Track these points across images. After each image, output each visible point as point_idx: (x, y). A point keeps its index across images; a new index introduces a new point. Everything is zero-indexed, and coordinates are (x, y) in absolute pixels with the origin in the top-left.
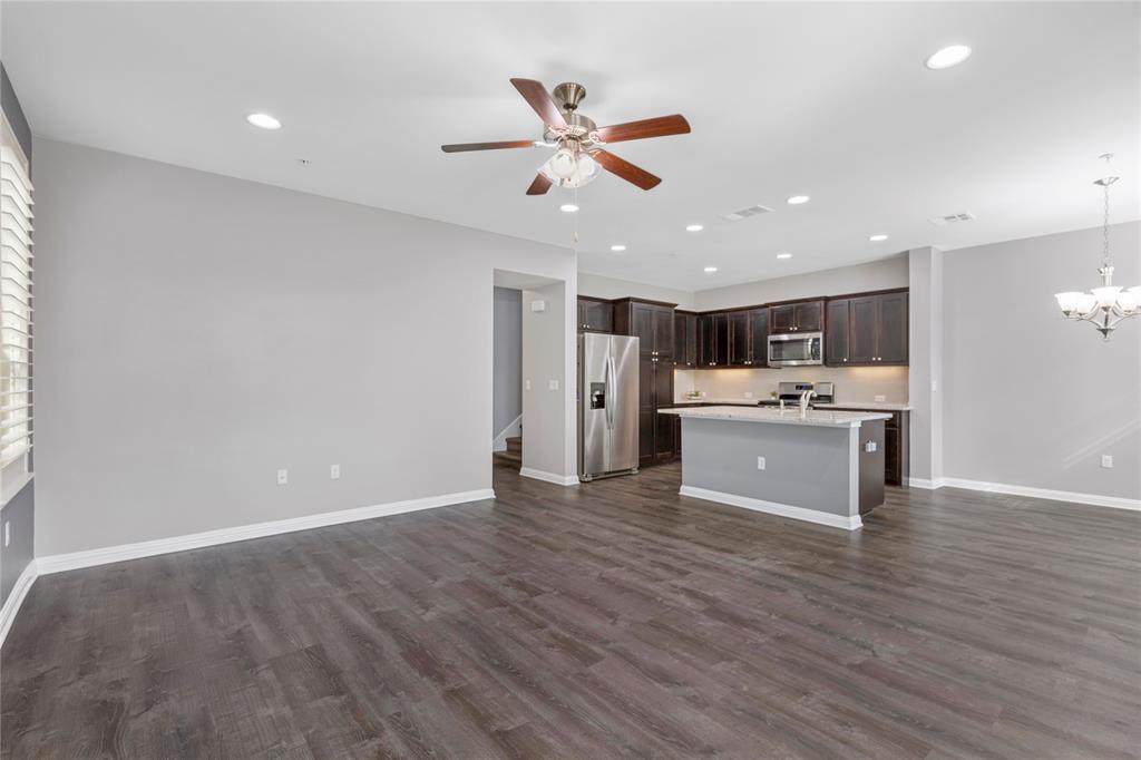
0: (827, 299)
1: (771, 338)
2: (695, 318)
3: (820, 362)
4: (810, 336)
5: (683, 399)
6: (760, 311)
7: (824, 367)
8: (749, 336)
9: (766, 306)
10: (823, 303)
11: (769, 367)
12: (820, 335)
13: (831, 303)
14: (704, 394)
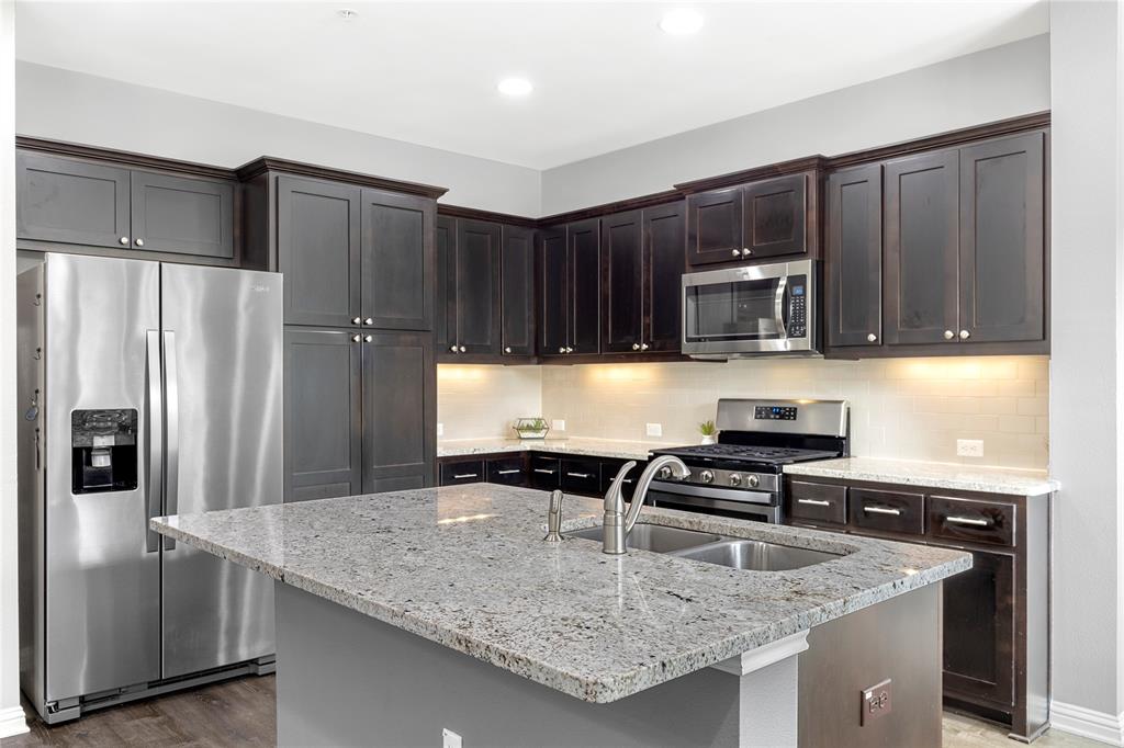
0: (825, 166)
1: (690, 279)
2: (530, 233)
3: (806, 343)
4: (783, 270)
5: (509, 438)
6: (669, 209)
7: (819, 359)
8: (645, 277)
9: (681, 193)
10: (812, 175)
11: (686, 358)
12: (805, 267)
13: (836, 178)
14: (560, 425)
